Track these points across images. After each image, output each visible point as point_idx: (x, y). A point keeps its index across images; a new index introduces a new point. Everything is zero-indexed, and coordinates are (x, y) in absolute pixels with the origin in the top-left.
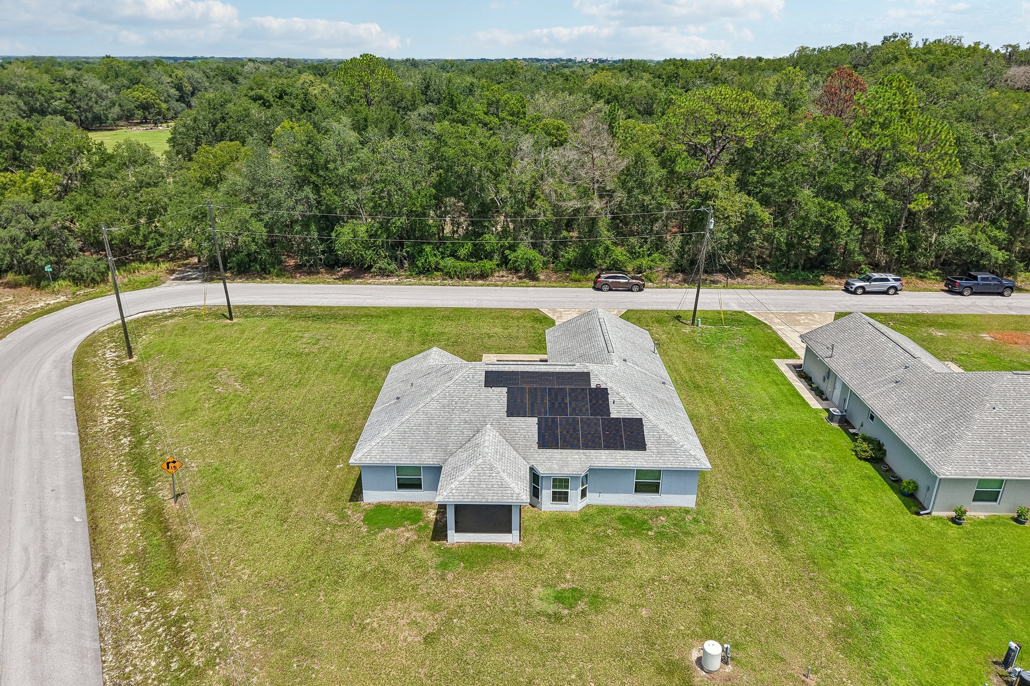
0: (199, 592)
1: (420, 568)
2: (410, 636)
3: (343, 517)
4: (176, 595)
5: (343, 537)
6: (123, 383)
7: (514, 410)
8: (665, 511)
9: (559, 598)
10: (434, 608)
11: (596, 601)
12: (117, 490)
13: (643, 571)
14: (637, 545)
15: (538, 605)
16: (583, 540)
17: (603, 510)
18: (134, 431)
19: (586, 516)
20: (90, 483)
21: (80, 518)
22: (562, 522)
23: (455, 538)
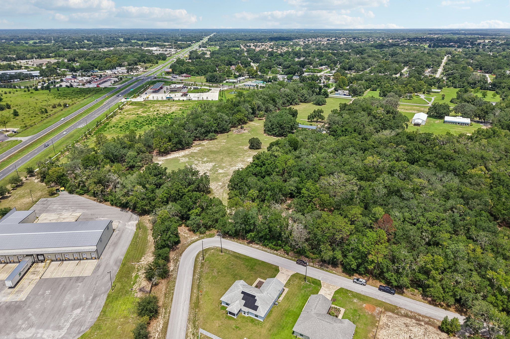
0: (199, 311)
1: (223, 317)
2: (217, 325)
3: (218, 306)
4: (197, 310)
5: (217, 309)
6: (201, 267)
7: (243, 299)
8: (258, 320)
9: (236, 327)
10: (222, 323)
11: (240, 329)
12: (195, 291)
13: (248, 328)
14: (250, 324)
15: (233, 327)
16: (244, 321)
17: (250, 317)
18: (199, 280)
19: (247, 318)
20: (192, 288)
21: (190, 295)
22: (244, 317)
23: (229, 315)
